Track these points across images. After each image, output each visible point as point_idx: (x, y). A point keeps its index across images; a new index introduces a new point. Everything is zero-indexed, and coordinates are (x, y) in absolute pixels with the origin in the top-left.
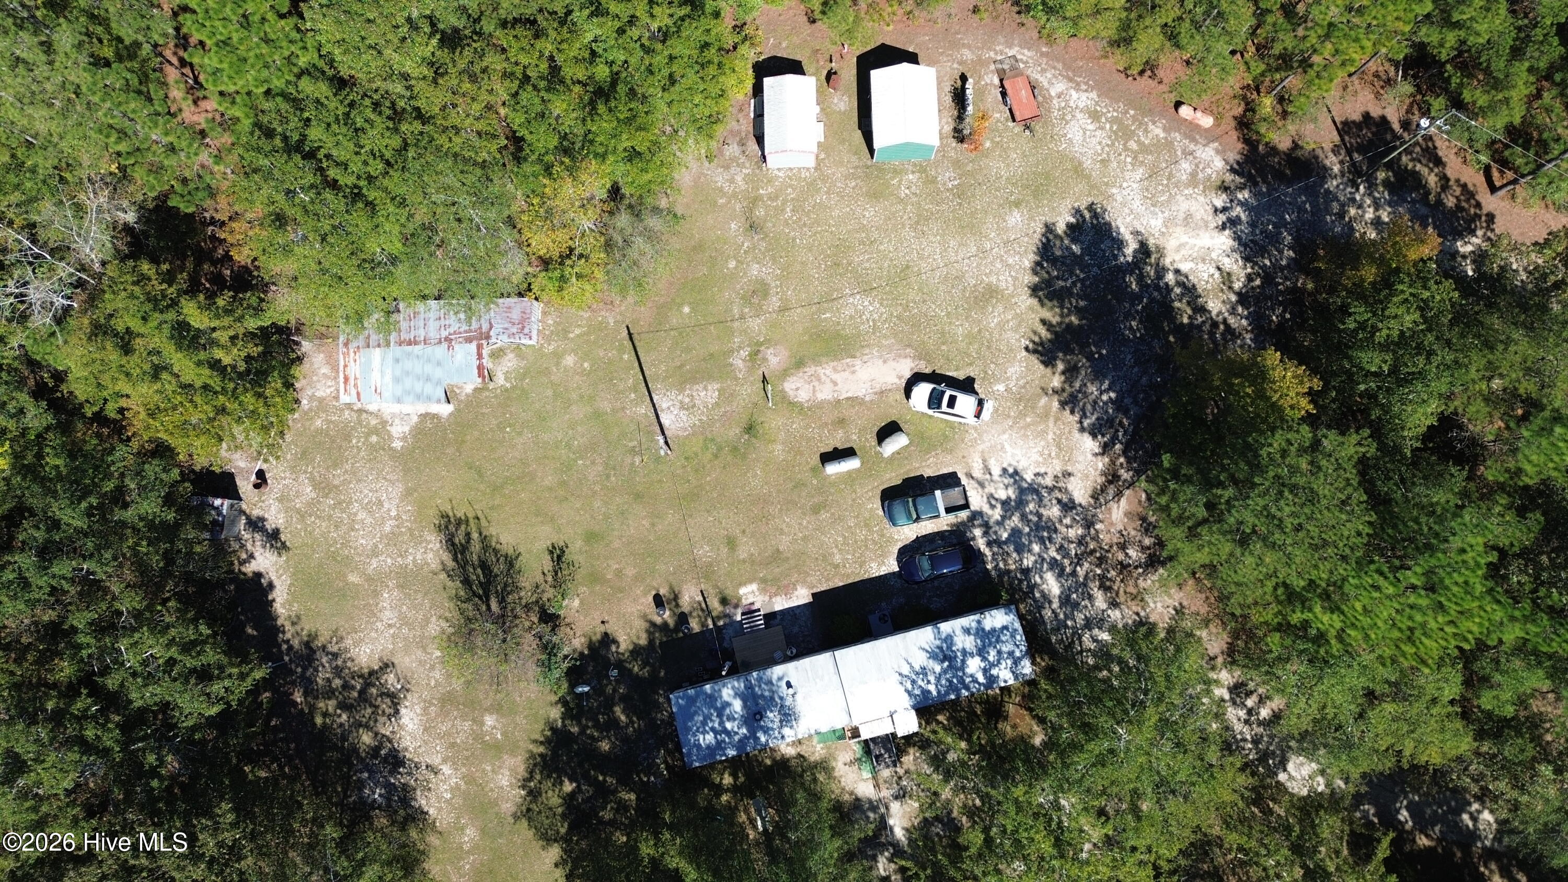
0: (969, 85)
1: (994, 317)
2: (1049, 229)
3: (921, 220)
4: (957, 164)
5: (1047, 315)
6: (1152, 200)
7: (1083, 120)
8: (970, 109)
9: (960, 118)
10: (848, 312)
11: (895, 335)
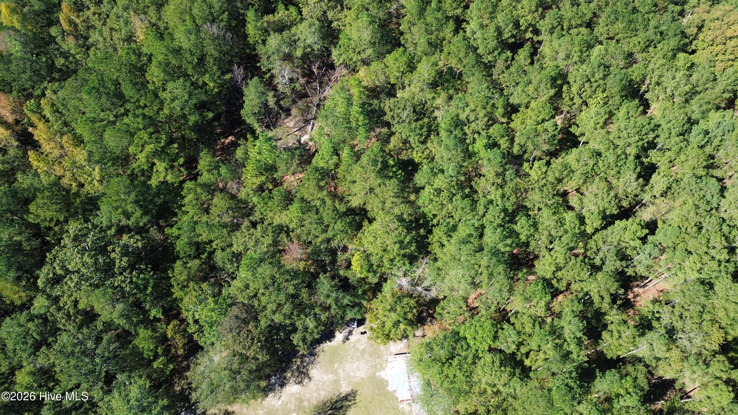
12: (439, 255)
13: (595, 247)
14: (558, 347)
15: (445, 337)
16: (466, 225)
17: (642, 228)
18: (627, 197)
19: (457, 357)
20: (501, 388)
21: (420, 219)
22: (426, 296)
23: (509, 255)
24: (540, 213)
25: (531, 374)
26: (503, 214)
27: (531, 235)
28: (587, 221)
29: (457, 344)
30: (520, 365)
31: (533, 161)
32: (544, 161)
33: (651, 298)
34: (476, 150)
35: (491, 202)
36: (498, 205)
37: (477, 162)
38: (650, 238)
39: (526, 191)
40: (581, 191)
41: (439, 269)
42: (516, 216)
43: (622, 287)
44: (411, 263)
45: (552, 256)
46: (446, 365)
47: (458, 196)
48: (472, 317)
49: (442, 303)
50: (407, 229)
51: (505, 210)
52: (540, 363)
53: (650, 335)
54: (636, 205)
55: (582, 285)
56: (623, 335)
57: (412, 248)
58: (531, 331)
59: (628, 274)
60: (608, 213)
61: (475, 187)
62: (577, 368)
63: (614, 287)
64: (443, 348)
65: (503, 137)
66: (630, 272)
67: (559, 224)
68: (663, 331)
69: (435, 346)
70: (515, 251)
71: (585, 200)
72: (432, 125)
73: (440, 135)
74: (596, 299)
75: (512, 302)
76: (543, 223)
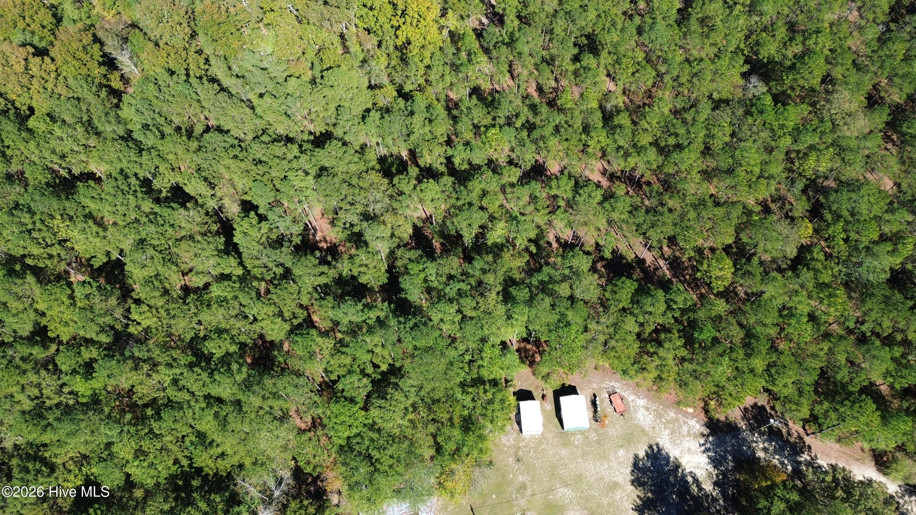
0: (597, 399)
1: (618, 495)
2: (636, 457)
3: (584, 454)
4: (595, 430)
5: (639, 494)
6: (674, 443)
7: (643, 411)
8: (599, 409)
9: (595, 411)
10: (559, 495)
11: (579, 504)
12: (235, 460)
13: (261, 269)
14: (371, 330)
15: (345, 464)
16: (201, 418)
17: (248, 216)
18: (207, 223)
19: (370, 451)
20: (410, 402)
21: (176, 484)
22: (288, 484)
23: (253, 369)
24: (204, 323)
25: (398, 365)
26: (196, 369)
27: (232, 338)
28: (227, 271)
29: (355, 449)
30: (386, 376)
31: (129, 319)
32: (133, 306)
33: (329, 226)
34: (89, 393)
35: (175, 382)
36: (182, 374)
37: (109, 393)
38: (261, 211)
39: (170, 335)
40: (186, 271)
41: (255, 464)
42: (203, 353)
43: (312, 252)
44: (239, 503)
45: (263, 319)
46: (378, 466)
47: (155, 425)
48: (324, 426)
49: (301, 464)
50: (188, 505)
51: (191, 366)
52: (386, 353)
53: (368, 237)
54: (219, 216)
55: (304, 292)
56: (365, 262)
57: (218, 499)
58: (349, 357)
59: (299, 242)
60: (223, 248)
61: (146, 400)
62: (395, 315)
63: (312, 260)
64: (357, 469)
65: (79, 353)
66: (297, 240)
67: (223, 303)
68: (365, 224)
69: (354, 479)
70: (249, 360)
71: (200, 268)
72: (27, 453)
73: (48, 442)
74: (323, 280)
75: (312, 374)
76: (219, 323)
